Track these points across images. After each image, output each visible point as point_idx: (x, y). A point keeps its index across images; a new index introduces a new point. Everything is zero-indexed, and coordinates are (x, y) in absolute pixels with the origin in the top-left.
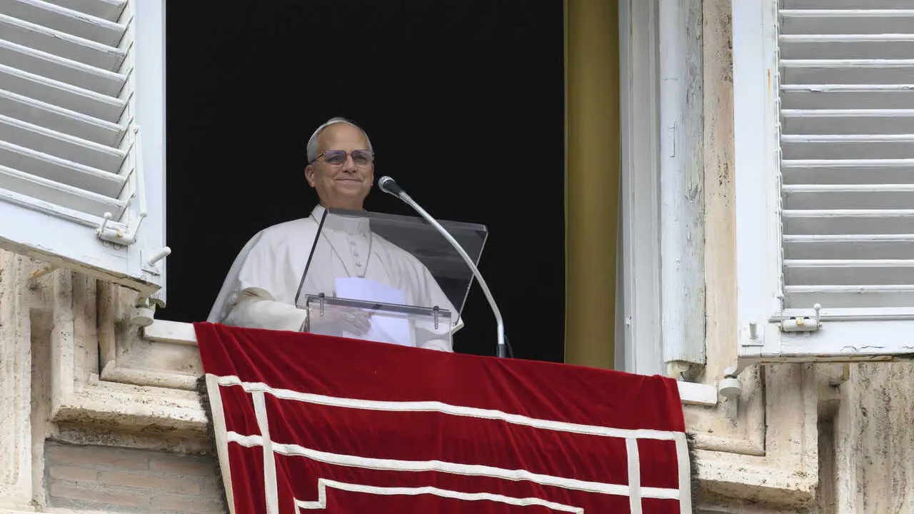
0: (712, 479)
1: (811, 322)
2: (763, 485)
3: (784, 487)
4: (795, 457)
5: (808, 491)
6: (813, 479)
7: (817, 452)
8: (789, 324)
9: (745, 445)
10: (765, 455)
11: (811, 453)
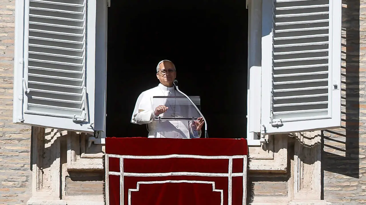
0: (256, 169)
1: (280, 123)
2: (271, 169)
3: (277, 169)
4: (281, 159)
5: (284, 170)
6: (285, 166)
7: (287, 158)
8: (274, 124)
9: (268, 157)
10: (273, 159)
11: (285, 158)
